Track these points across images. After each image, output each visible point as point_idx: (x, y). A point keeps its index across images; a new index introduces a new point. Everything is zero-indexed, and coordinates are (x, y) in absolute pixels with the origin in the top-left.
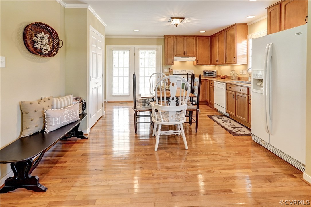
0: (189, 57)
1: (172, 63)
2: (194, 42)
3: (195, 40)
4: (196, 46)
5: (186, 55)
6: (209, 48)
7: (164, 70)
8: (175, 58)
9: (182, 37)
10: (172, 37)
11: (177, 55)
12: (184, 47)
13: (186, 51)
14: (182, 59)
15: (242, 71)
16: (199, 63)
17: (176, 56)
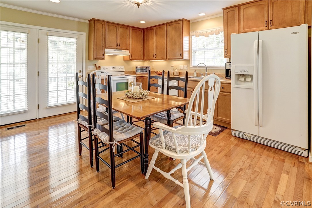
0: (122, 50)
1: (103, 58)
2: (128, 33)
3: (128, 31)
4: (130, 38)
5: (119, 48)
6: (142, 42)
7: (88, 66)
8: (106, 50)
9: (115, 25)
10: (103, 23)
11: (109, 47)
12: (117, 38)
13: (119, 43)
14: (114, 53)
15: (182, 67)
16: (133, 58)
17: (107, 48)
